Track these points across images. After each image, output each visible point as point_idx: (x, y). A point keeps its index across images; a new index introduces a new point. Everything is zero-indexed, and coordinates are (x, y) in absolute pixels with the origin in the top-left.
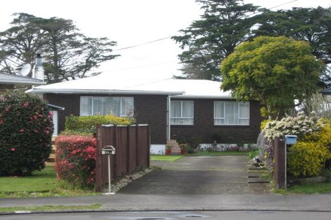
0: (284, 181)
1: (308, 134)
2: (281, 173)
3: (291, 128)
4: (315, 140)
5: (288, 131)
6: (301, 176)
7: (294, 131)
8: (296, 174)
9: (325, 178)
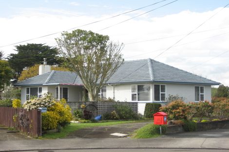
0: (40, 132)
1: (49, 107)
2: (39, 128)
3: (40, 104)
4: (53, 110)
5: (38, 105)
6: (48, 129)
7: (42, 106)
8: (45, 128)
9: (57, 130)
